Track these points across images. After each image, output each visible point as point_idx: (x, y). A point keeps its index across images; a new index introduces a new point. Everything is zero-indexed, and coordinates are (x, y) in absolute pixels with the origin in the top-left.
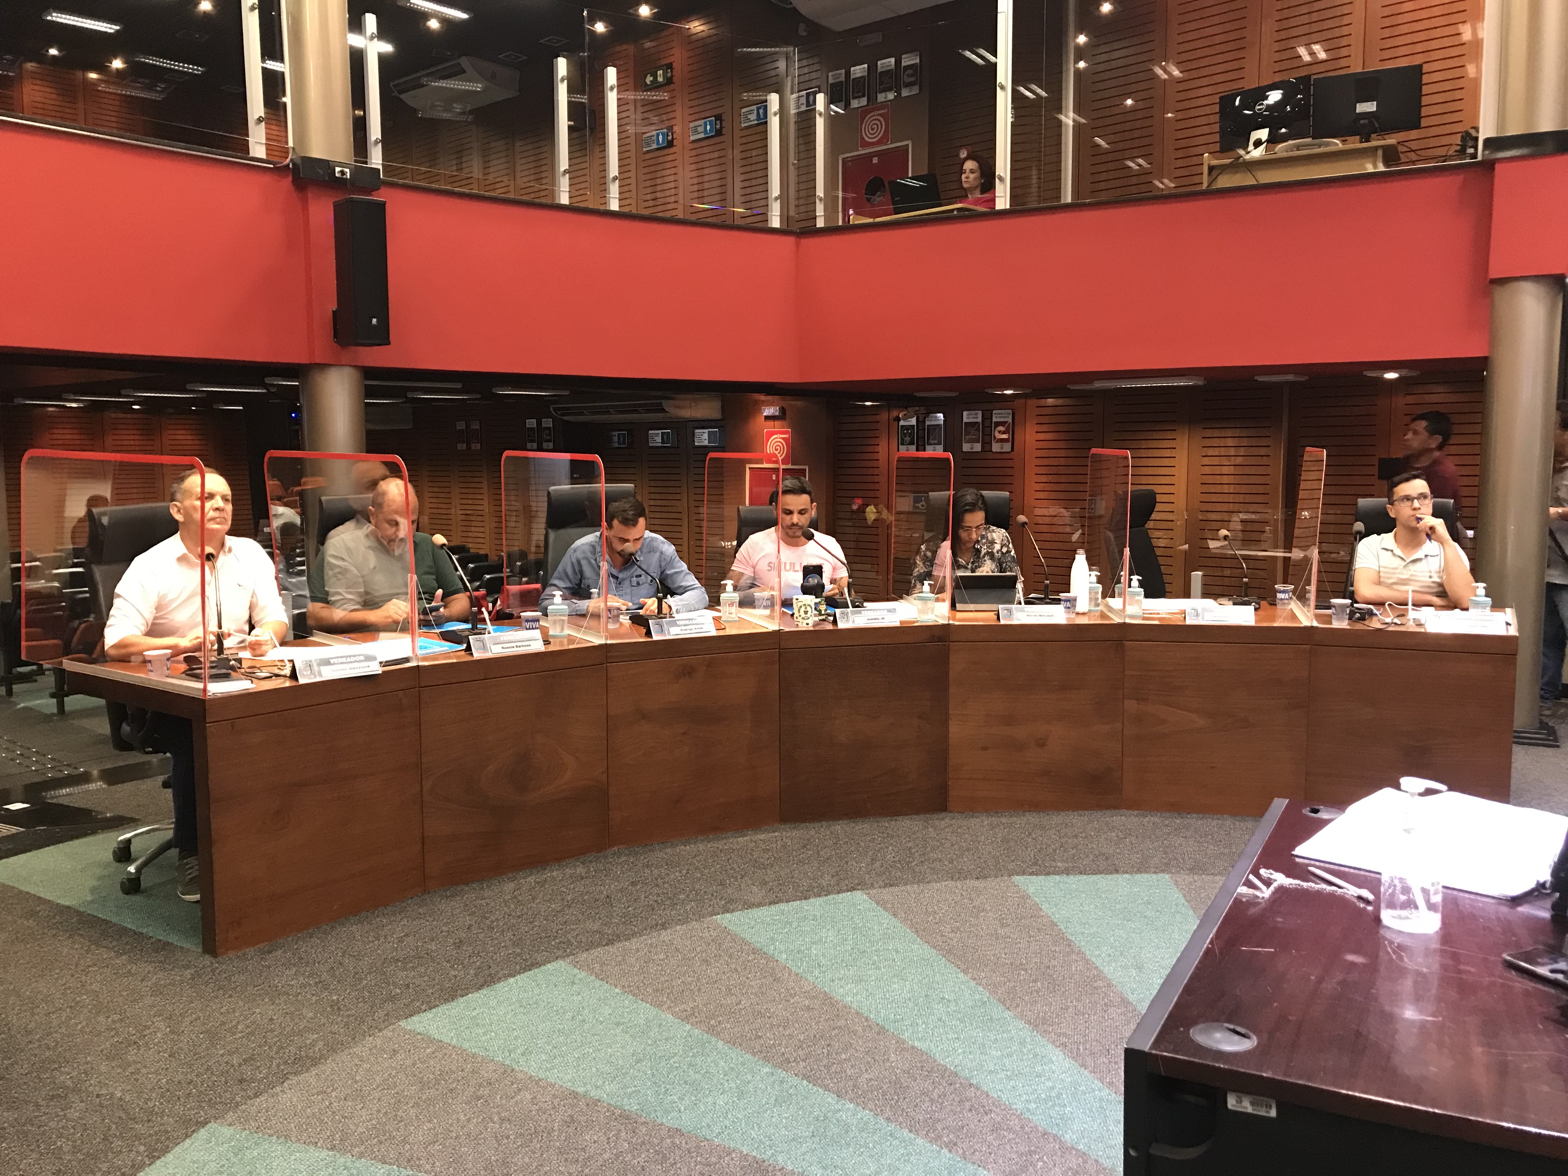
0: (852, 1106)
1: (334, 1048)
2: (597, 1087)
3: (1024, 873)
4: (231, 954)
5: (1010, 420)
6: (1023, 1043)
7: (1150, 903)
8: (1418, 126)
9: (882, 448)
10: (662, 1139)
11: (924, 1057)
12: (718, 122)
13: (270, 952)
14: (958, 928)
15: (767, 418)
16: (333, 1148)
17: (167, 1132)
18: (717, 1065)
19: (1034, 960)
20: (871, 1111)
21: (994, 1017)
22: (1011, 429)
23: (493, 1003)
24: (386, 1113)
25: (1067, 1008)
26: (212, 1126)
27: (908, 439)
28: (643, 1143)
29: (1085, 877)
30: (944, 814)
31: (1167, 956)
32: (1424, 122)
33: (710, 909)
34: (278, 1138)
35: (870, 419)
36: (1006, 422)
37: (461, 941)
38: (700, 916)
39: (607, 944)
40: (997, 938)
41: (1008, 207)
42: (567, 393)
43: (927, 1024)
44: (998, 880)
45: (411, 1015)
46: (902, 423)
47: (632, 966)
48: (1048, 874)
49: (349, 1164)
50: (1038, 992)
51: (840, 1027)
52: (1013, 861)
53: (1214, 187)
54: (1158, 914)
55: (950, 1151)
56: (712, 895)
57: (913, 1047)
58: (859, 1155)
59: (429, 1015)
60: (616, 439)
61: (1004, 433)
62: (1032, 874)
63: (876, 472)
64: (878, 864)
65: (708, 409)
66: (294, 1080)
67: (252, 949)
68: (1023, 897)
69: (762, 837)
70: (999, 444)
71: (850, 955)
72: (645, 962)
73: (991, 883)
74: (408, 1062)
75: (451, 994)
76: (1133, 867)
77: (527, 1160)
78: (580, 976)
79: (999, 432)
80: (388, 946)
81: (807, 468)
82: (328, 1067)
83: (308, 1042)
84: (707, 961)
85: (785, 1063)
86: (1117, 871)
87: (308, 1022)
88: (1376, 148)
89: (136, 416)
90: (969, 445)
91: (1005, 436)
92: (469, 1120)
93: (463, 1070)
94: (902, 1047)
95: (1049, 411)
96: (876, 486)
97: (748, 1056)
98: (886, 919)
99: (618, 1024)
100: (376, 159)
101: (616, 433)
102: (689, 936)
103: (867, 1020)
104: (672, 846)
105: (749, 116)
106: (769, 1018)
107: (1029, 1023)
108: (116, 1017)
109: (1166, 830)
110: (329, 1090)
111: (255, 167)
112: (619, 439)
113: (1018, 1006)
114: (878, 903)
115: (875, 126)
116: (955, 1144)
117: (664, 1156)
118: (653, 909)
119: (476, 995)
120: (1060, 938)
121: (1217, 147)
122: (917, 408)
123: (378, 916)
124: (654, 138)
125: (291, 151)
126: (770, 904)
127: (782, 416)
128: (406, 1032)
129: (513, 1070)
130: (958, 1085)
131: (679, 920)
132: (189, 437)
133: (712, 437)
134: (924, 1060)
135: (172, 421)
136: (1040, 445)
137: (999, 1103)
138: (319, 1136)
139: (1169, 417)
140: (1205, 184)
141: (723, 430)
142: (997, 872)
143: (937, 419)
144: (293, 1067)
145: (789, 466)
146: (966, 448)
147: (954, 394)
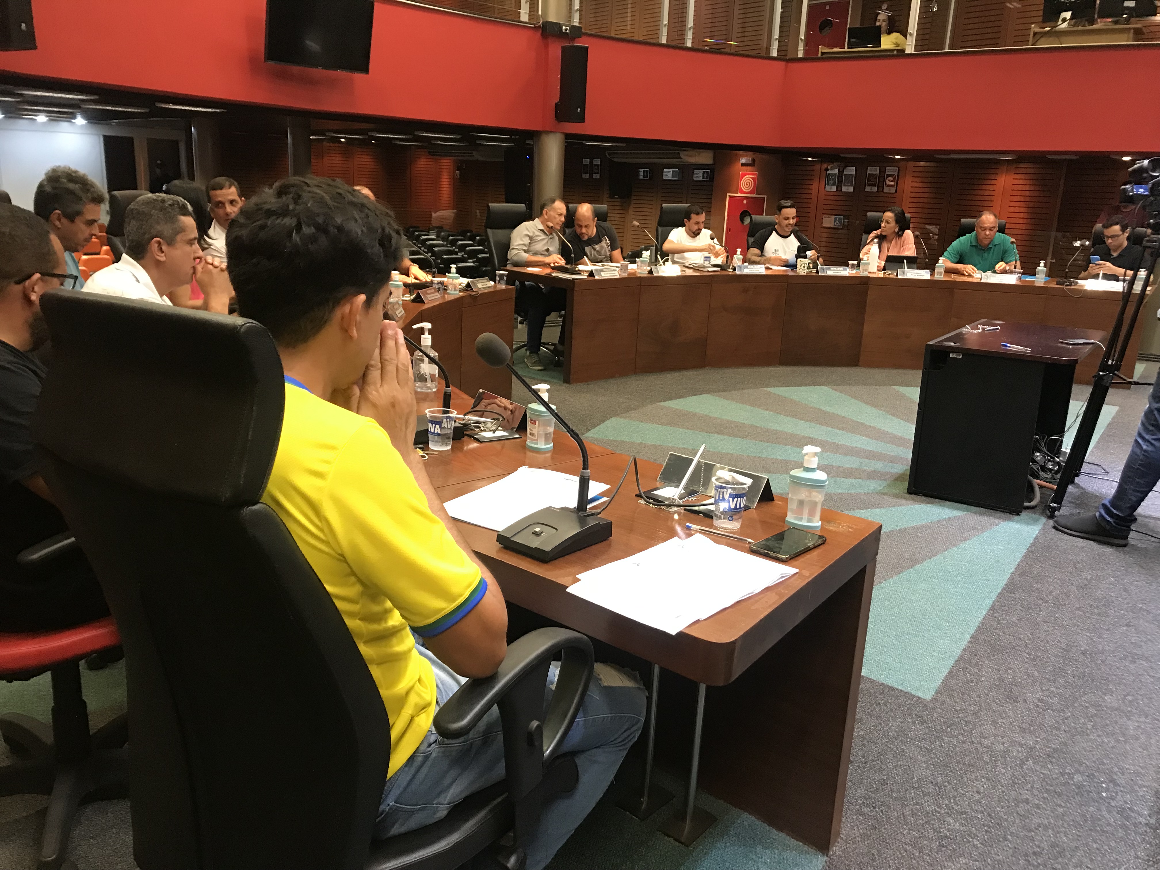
0: (837, 430)
1: (637, 407)
2: (742, 421)
4: (575, 384)
5: (896, 174)
9: (815, 186)
10: (772, 431)
13: (588, 385)
14: (870, 398)
15: (743, 165)
16: (660, 424)
18: (783, 420)
19: (903, 406)
20: (845, 431)
21: (889, 418)
22: (897, 179)
23: (688, 402)
24: (671, 420)
26: (615, 418)
27: (831, 182)
30: (857, 367)
33: (760, 386)
35: (811, 168)
36: (893, 175)
37: (662, 387)
38: (756, 387)
39: (723, 392)
40: (887, 401)
41: (913, 52)
43: (862, 417)
45: (660, 402)
46: (829, 172)
47: (737, 397)
53: (1035, 47)
55: (873, 439)
56: (759, 383)
58: (843, 438)
59: (666, 402)
60: (641, 174)
61: (892, 181)
63: (809, 201)
64: (829, 379)
65: (705, 158)
66: (633, 411)
67: (581, 384)
69: (772, 369)
70: (888, 188)
71: (825, 401)
72: (742, 397)
73: (883, 387)
74: (669, 411)
78: (717, 398)
79: (889, 181)
80: (633, 386)
81: (766, 197)
82: (641, 410)
83: (628, 405)
84: (766, 398)
85: (809, 421)
87: (623, 401)
88: (1131, 29)
90: (869, 187)
91: (892, 183)
92: (701, 423)
93: (690, 414)
94: (853, 421)
95: (921, 169)
96: (809, 210)
97: (794, 419)
98: (838, 393)
99: (740, 409)
100: (577, 20)
101: (642, 170)
102: (754, 392)
103: (837, 415)
104: (732, 369)
106: (799, 412)
107: (902, 420)
110: (647, 414)
111: (522, 26)
112: (644, 174)
114: (832, 389)
121: (1040, 19)
122: (840, 164)
125: (542, 18)
128: (661, 405)
132: (368, 160)
133: (705, 175)
134: (862, 424)
135: (359, 149)
136: (913, 190)
137: (892, 434)
138: (652, 422)
139: (993, 177)
140: (1031, 42)
141: (712, 171)
142: (885, 385)
143: (851, 171)
144: (628, 409)
145: (755, 195)
146: (868, 189)
147: (864, 156)
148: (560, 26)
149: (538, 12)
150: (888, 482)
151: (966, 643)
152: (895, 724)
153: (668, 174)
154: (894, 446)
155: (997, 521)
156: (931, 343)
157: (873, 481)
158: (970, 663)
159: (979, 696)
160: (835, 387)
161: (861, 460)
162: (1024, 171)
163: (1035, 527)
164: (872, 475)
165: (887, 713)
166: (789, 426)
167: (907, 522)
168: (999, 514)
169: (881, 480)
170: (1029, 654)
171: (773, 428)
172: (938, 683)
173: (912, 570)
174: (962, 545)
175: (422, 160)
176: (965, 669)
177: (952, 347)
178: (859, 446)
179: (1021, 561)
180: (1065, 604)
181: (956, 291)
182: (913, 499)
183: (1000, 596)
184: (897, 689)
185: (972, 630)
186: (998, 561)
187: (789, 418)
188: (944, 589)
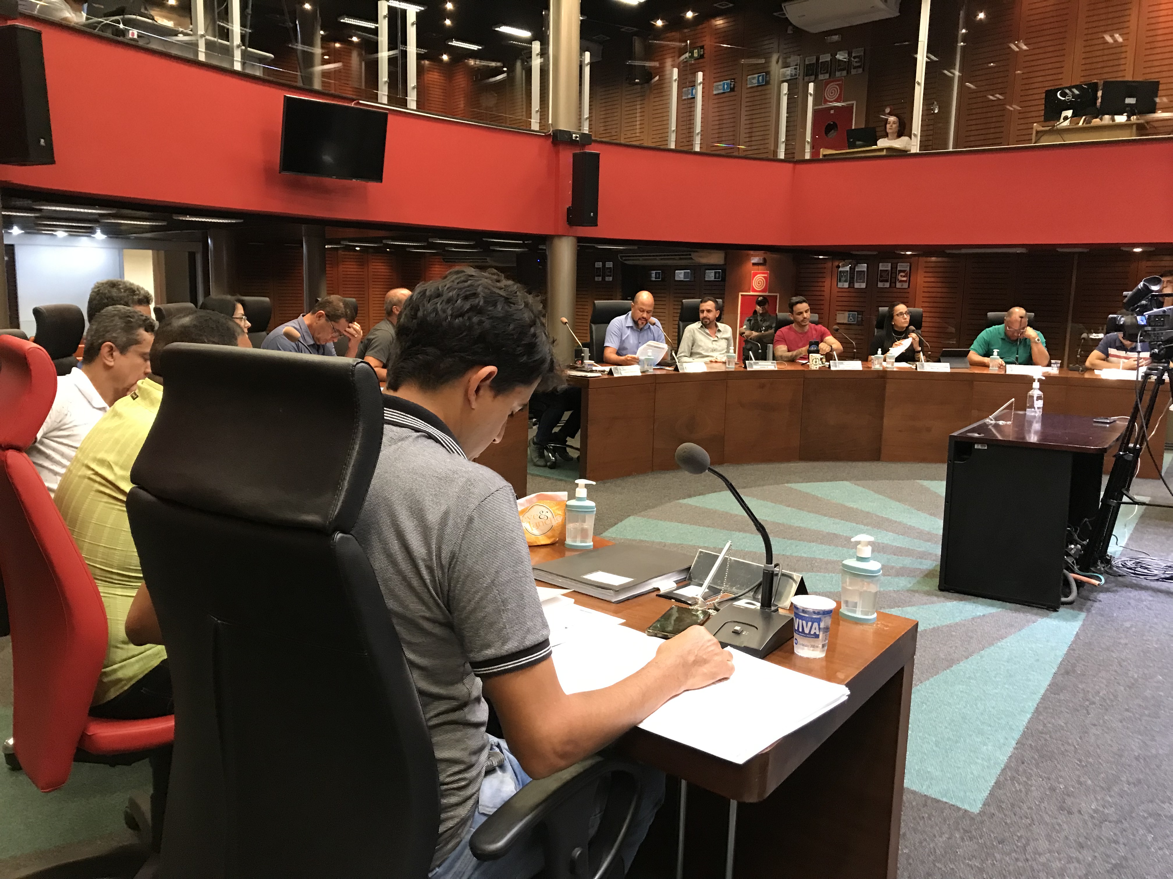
0: (862, 525)
1: (656, 504)
3: (921, 480)
5: (908, 269)
6: (926, 518)
9: (827, 284)
10: (795, 528)
12: (732, 84)
13: (605, 484)
14: (893, 492)
15: (754, 264)
16: (679, 523)
18: (806, 516)
21: (914, 513)
22: (909, 275)
24: (691, 518)
27: (843, 279)
30: (879, 462)
33: (781, 482)
34: (658, 520)
35: (822, 266)
36: (905, 271)
38: (777, 483)
40: (911, 495)
41: (918, 151)
42: (635, 247)
43: (886, 512)
45: (678, 500)
46: (841, 269)
47: (758, 495)
49: (688, 526)
51: (851, 511)
52: (915, 476)
53: (1038, 145)
56: (780, 478)
57: (882, 516)
59: (686, 500)
60: (653, 275)
61: (904, 277)
64: (851, 474)
65: (717, 258)
66: (650, 510)
69: (792, 464)
70: (900, 284)
71: (849, 496)
72: (762, 493)
73: (906, 481)
75: (689, 496)
79: (901, 276)
80: (651, 484)
81: (778, 295)
84: (787, 495)
87: (640, 499)
88: (1134, 124)
90: (882, 283)
91: (905, 279)
94: (877, 516)
95: (933, 265)
97: (818, 515)
98: (860, 489)
100: (586, 128)
101: (654, 272)
102: (776, 488)
103: (861, 510)
105: (753, 81)
106: (821, 508)
110: (665, 513)
111: (535, 135)
112: (656, 275)
114: (855, 484)
115: (833, 91)
118: (755, 481)
119: (699, 497)
121: (1042, 119)
122: (851, 261)
123: (639, 477)
124: (690, 91)
125: (550, 126)
126: (807, 482)
127: (764, 263)
131: (769, 484)
132: (383, 267)
133: (717, 275)
134: (887, 519)
135: (373, 257)
136: (926, 285)
137: (919, 529)
138: (671, 520)
140: (1033, 141)
141: (724, 271)
142: (908, 478)
143: (863, 267)
144: (647, 508)
145: (767, 294)
146: (880, 285)
147: (875, 253)
148: (570, 134)
149: (548, 121)
150: (918, 578)
151: (1011, 749)
152: (941, 841)
153: (680, 275)
154: (922, 541)
155: (1034, 618)
156: (955, 434)
157: (903, 578)
158: (1017, 771)
159: (1030, 808)
160: (858, 482)
161: (889, 557)
163: (1074, 624)
164: (901, 572)
165: (932, 827)
166: (813, 523)
167: (939, 620)
168: (1035, 610)
169: (910, 577)
170: (1080, 761)
171: (796, 525)
172: (986, 794)
173: (948, 671)
174: (999, 644)
175: (436, 266)
176: (1013, 779)
177: (977, 438)
178: (886, 542)
179: (1063, 661)
180: (1113, 706)
181: (975, 383)
182: (944, 597)
183: (1044, 698)
184: (942, 802)
185: (1017, 735)
186: (1038, 660)
187: (812, 515)
188: (984, 691)
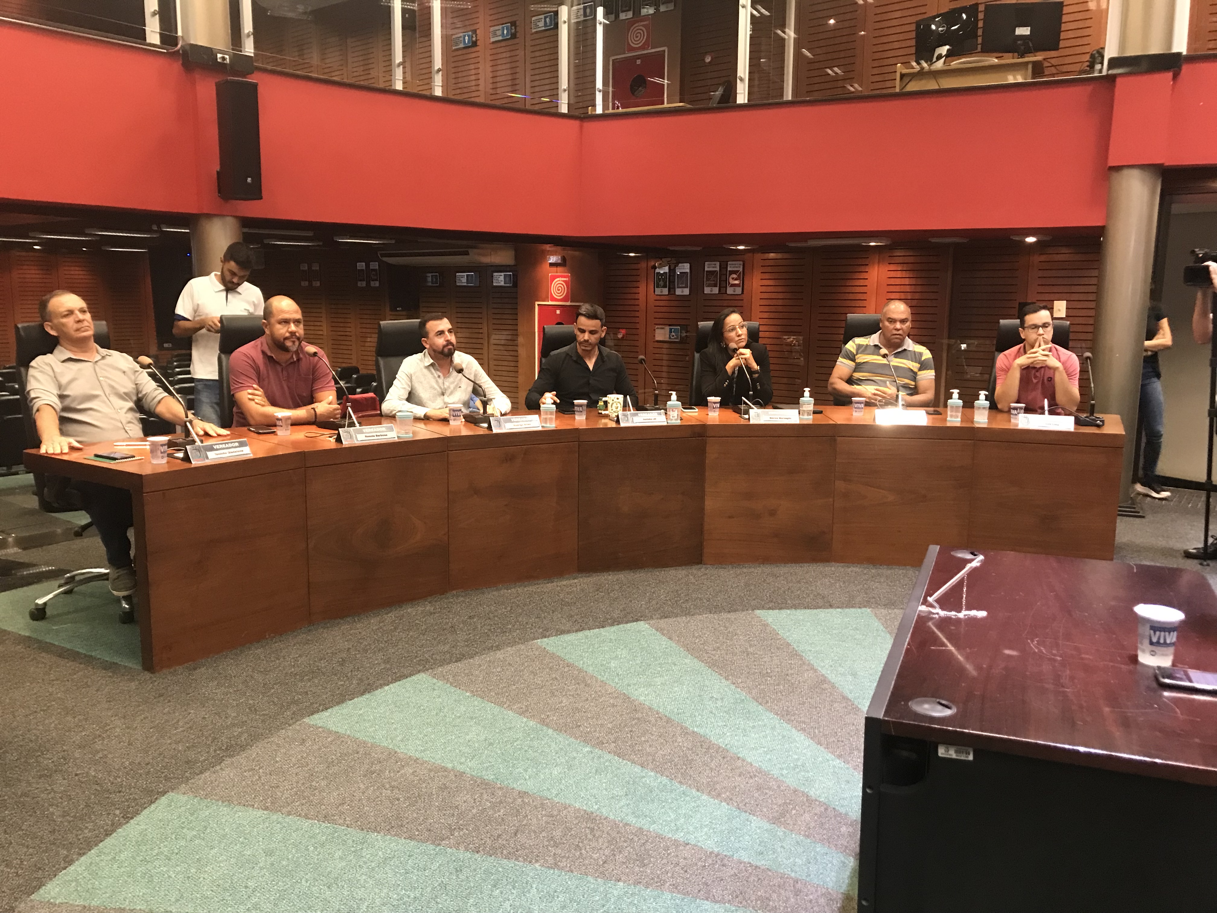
0: (652, 774)
1: (255, 738)
2: (461, 763)
3: (763, 608)
4: (165, 671)
5: (741, 269)
6: (773, 728)
7: (858, 630)
8: (1056, 48)
9: (642, 289)
10: (515, 799)
11: (703, 739)
12: (513, 28)
13: (195, 669)
14: (718, 648)
15: (551, 265)
16: (266, 809)
17: (135, 799)
18: (550, 746)
19: (777, 670)
20: (668, 777)
21: (752, 710)
22: (742, 276)
23: (374, 704)
24: (303, 784)
25: (804, 703)
26: (171, 795)
27: (661, 283)
28: (501, 802)
29: (809, 611)
30: (699, 566)
31: (873, 667)
32: (1062, 44)
33: (532, 635)
34: (223, 802)
35: (634, 266)
36: (738, 271)
37: (343, 660)
38: (523, 640)
39: (456, 661)
40: (748, 654)
41: (746, 102)
42: (393, 242)
43: (702, 716)
44: (744, 613)
45: (312, 714)
46: (657, 270)
47: (477, 676)
48: (781, 609)
49: (280, 819)
50: (781, 693)
51: (638, 719)
52: (754, 600)
53: (904, 90)
54: (864, 637)
55: (728, 804)
56: (532, 625)
57: (693, 732)
58: (662, 808)
59: (326, 714)
60: (430, 279)
61: (736, 279)
62: (769, 608)
63: (637, 308)
64: (654, 602)
65: (505, 255)
66: (228, 761)
67: (181, 667)
68: (764, 625)
69: (564, 583)
70: (732, 288)
71: (640, 667)
72: (487, 673)
73: (741, 615)
74: (315, 747)
75: (341, 698)
76: (843, 604)
77: (415, 815)
78: (438, 684)
79: (733, 278)
80: (286, 664)
82: (254, 752)
83: (235, 734)
84: (533, 672)
85: (600, 744)
86: (831, 606)
87: (232, 719)
88: (1027, 63)
89: (37, 254)
90: (709, 288)
91: (737, 282)
92: (367, 788)
93: (357, 753)
94: (685, 732)
95: (772, 263)
96: (637, 320)
97: (572, 740)
98: (664, 641)
99: (472, 718)
100: (249, 48)
101: (430, 275)
102: (518, 654)
103: (658, 714)
104: (497, 590)
105: (538, 24)
106: (584, 712)
107: (777, 714)
108: (81, 717)
109: (866, 577)
110: (257, 768)
111: (151, 52)
112: (432, 280)
113: (767, 702)
114: (657, 630)
115: (639, 35)
116: (731, 799)
117: (518, 811)
118: (488, 636)
119: (360, 699)
120: (795, 654)
122: (669, 259)
123: (276, 642)
124: (462, 39)
125: (181, 38)
126: (576, 631)
127: (563, 263)
128: (310, 726)
129: (396, 752)
130: (728, 759)
131: (509, 643)
132: (81, 273)
133: (507, 279)
136: (764, 289)
138: (253, 801)
139: (862, 269)
140: (898, 87)
141: (515, 273)
142: (743, 608)
143: (685, 268)
144: (226, 752)
145: (568, 303)
146: (707, 290)
147: (699, 249)
148: (211, 52)
149: (175, 31)
153: (462, 279)
160: (662, 623)
162: (901, 260)
